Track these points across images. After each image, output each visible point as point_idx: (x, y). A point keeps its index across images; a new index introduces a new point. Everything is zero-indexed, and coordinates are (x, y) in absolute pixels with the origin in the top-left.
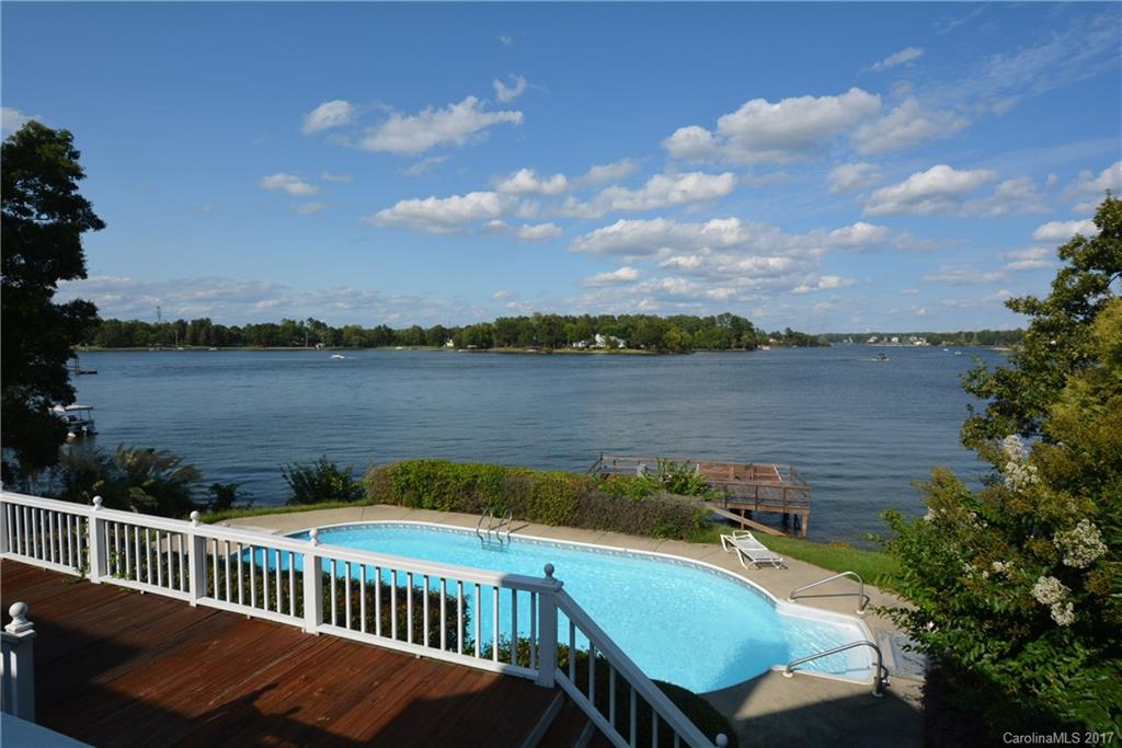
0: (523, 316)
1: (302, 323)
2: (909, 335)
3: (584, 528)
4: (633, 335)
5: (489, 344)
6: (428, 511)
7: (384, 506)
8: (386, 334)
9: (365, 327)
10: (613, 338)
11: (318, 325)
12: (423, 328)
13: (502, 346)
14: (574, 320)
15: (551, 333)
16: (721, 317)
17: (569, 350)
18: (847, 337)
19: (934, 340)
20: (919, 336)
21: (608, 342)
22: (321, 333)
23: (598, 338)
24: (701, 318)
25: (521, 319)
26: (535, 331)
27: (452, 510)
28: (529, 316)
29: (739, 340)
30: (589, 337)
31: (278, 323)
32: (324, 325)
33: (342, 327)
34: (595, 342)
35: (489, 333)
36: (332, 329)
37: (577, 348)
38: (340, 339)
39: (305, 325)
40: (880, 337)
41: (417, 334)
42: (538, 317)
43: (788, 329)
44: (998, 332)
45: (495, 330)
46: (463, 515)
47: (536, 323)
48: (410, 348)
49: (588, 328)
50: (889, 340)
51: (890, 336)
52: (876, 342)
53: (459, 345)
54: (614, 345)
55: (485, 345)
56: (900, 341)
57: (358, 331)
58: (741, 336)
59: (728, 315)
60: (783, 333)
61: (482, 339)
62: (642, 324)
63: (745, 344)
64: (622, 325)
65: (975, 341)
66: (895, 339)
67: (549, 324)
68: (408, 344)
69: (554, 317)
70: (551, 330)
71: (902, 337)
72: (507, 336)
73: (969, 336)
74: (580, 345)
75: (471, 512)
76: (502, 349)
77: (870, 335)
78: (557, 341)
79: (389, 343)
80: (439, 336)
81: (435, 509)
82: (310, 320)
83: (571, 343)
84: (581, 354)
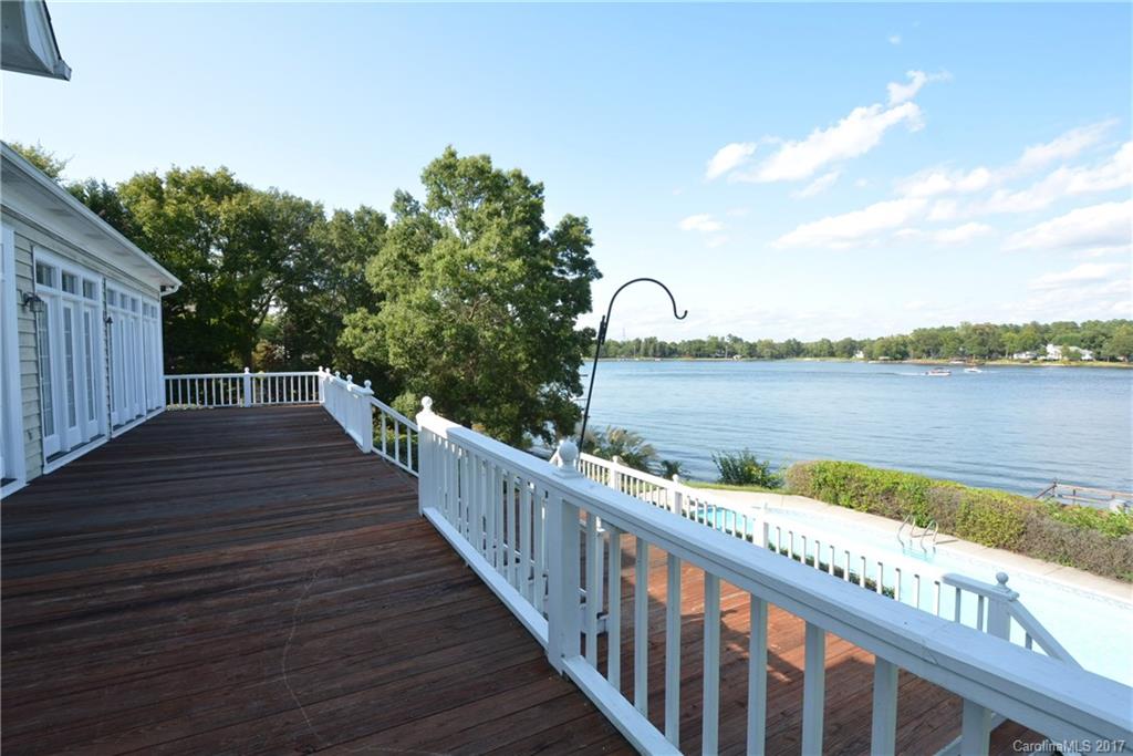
0: (947, 325)
1: (723, 338)
3: (1033, 557)
4: (1105, 345)
5: (904, 355)
6: (844, 508)
7: (801, 497)
8: (795, 347)
9: (776, 341)
10: (1073, 349)
11: (736, 340)
12: (832, 341)
13: (920, 358)
14: (1017, 330)
15: (983, 343)
17: (1007, 362)
21: (1067, 353)
22: (737, 347)
23: (1050, 348)
25: (944, 329)
26: (962, 342)
27: (869, 511)
28: (955, 326)
30: (1037, 348)
31: (705, 339)
32: (741, 340)
33: (756, 341)
34: (1045, 353)
35: (905, 345)
36: (747, 343)
37: (1018, 360)
38: (753, 352)
39: (726, 340)
41: (825, 347)
42: (966, 326)
45: (912, 343)
46: (882, 518)
47: (964, 332)
48: (818, 359)
49: (1036, 339)
53: (870, 356)
54: (1076, 357)
55: (899, 356)
57: (770, 345)
61: (897, 351)
62: (1119, 333)
64: (1089, 333)
67: (981, 334)
68: (816, 356)
69: (988, 326)
70: (983, 340)
72: (926, 348)
74: (1023, 356)
75: (891, 517)
76: (920, 361)
78: (991, 352)
79: (798, 355)
80: (849, 348)
81: (851, 507)
82: (730, 336)
83: (1011, 354)
84: (1024, 365)
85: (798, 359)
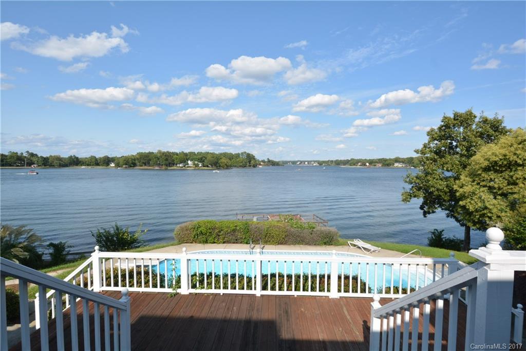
0: (151, 151)
1: (22, 154)
2: (311, 161)
4: (206, 161)
5: (134, 165)
8: (75, 160)
9: (62, 156)
10: (196, 162)
11: (32, 155)
12: (97, 157)
13: (141, 166)
14: (177, 154)
15: (167, 160)
16: (242, 153)
17: (175, 168)
18: (289, 162)
19: (321, 163)
20: (315, 161)
21: (194, 164)
22: (34, 159)
23: (189, 162)
24: (233, 154)
25: (150, 153)
26: (159, 159)
28: (154, 152)
29: (250, 163)
30: (185, 162)
31: (6, 153)
32: (36, 155)
33: (48, 156)
34: (188, 164)
35: (135, 160)
36: (42, 157)
37: (179, 167)
38: (46, 162)
39: (24, 155)
40: (301, 162)
41: (93, 160)
42: (160, 152)
43: (268, 159)
44: (341, 160)
45: (138, 159)
47: (159, 155)
48: (90, 167)
49: (184, 158)
50: (304, 163)
51: (304, 162)
52: (300, 164)
53: (118, 165)
54: (197, 165)
55: (133, 165)
56: (308, 164)
57: (59, 159)
58: (250, 161)
59: (245, 152)
60: (266, 160)
61: (130, 163)
62: (209, 157)
63: (252, 165)
64: (201, 156)
65: (334, 164)
66: (306, 163)
67: (166, 156)
68: (88, 165)
69: (168, 152)
70: (167, 158)
71: (309, 162)
72: (144, 161)
73: (332, 161)
74: (181, 165)
76: (141, 168)
77: (298, 161)
78: (170, 164)
79: (77, 165)
80: (107, 161)
82: (28, 152)
83: (176, 164)
84: (181, 169)
85: (77, 167)
